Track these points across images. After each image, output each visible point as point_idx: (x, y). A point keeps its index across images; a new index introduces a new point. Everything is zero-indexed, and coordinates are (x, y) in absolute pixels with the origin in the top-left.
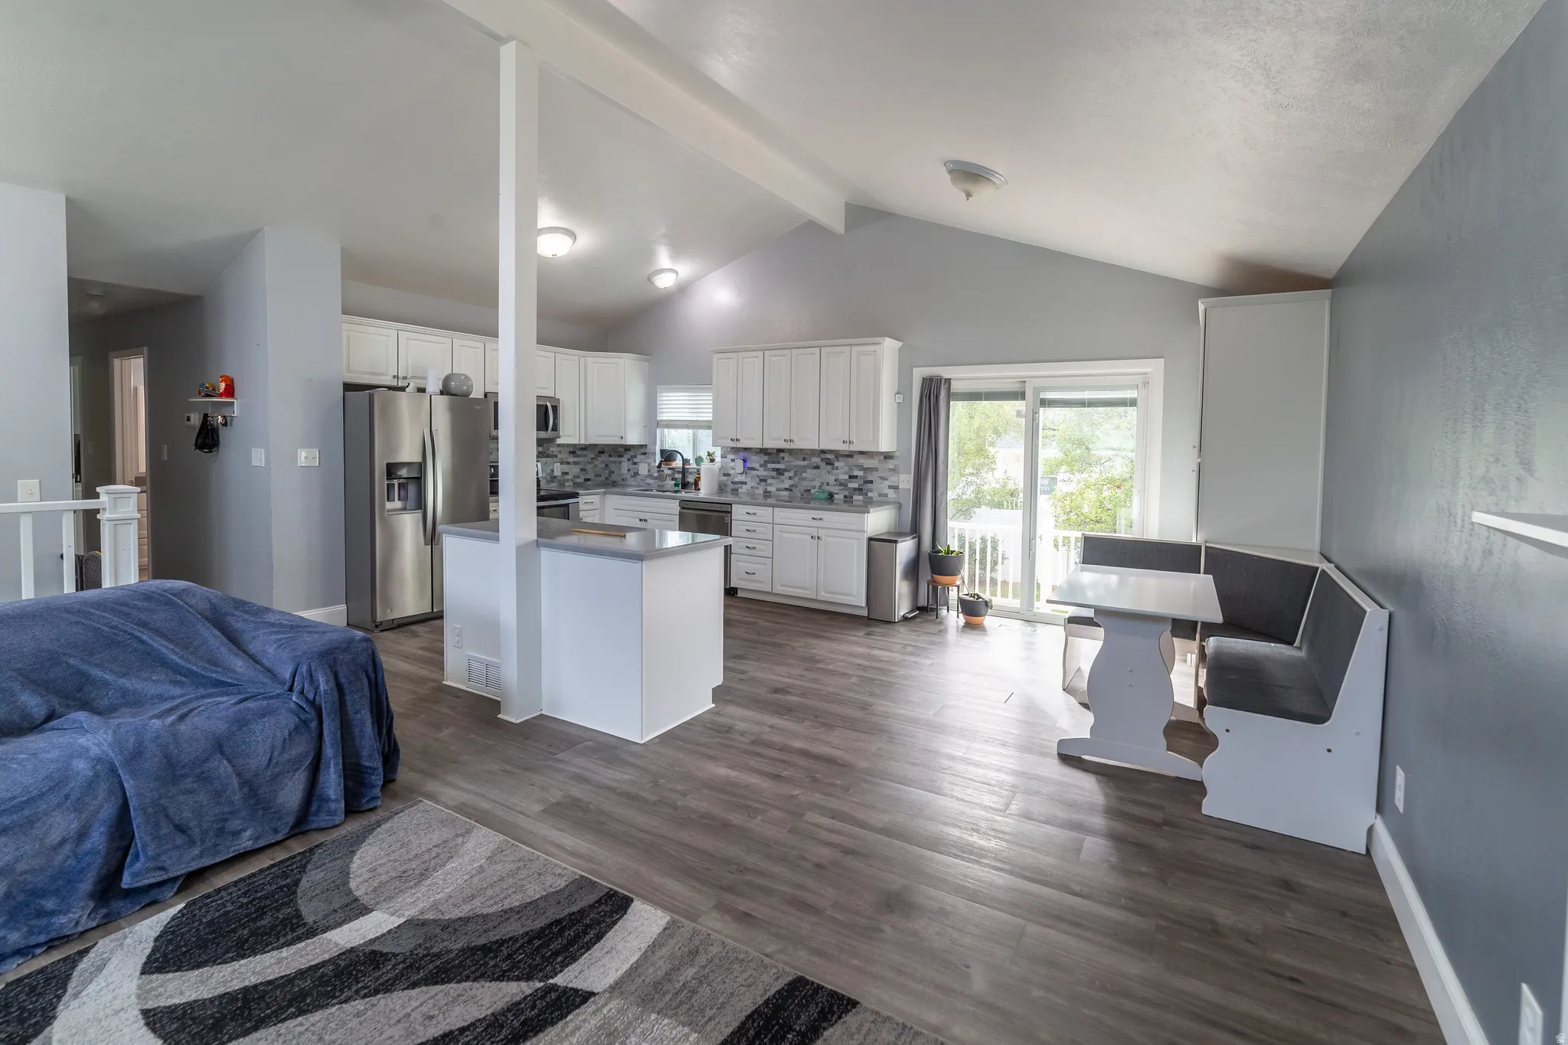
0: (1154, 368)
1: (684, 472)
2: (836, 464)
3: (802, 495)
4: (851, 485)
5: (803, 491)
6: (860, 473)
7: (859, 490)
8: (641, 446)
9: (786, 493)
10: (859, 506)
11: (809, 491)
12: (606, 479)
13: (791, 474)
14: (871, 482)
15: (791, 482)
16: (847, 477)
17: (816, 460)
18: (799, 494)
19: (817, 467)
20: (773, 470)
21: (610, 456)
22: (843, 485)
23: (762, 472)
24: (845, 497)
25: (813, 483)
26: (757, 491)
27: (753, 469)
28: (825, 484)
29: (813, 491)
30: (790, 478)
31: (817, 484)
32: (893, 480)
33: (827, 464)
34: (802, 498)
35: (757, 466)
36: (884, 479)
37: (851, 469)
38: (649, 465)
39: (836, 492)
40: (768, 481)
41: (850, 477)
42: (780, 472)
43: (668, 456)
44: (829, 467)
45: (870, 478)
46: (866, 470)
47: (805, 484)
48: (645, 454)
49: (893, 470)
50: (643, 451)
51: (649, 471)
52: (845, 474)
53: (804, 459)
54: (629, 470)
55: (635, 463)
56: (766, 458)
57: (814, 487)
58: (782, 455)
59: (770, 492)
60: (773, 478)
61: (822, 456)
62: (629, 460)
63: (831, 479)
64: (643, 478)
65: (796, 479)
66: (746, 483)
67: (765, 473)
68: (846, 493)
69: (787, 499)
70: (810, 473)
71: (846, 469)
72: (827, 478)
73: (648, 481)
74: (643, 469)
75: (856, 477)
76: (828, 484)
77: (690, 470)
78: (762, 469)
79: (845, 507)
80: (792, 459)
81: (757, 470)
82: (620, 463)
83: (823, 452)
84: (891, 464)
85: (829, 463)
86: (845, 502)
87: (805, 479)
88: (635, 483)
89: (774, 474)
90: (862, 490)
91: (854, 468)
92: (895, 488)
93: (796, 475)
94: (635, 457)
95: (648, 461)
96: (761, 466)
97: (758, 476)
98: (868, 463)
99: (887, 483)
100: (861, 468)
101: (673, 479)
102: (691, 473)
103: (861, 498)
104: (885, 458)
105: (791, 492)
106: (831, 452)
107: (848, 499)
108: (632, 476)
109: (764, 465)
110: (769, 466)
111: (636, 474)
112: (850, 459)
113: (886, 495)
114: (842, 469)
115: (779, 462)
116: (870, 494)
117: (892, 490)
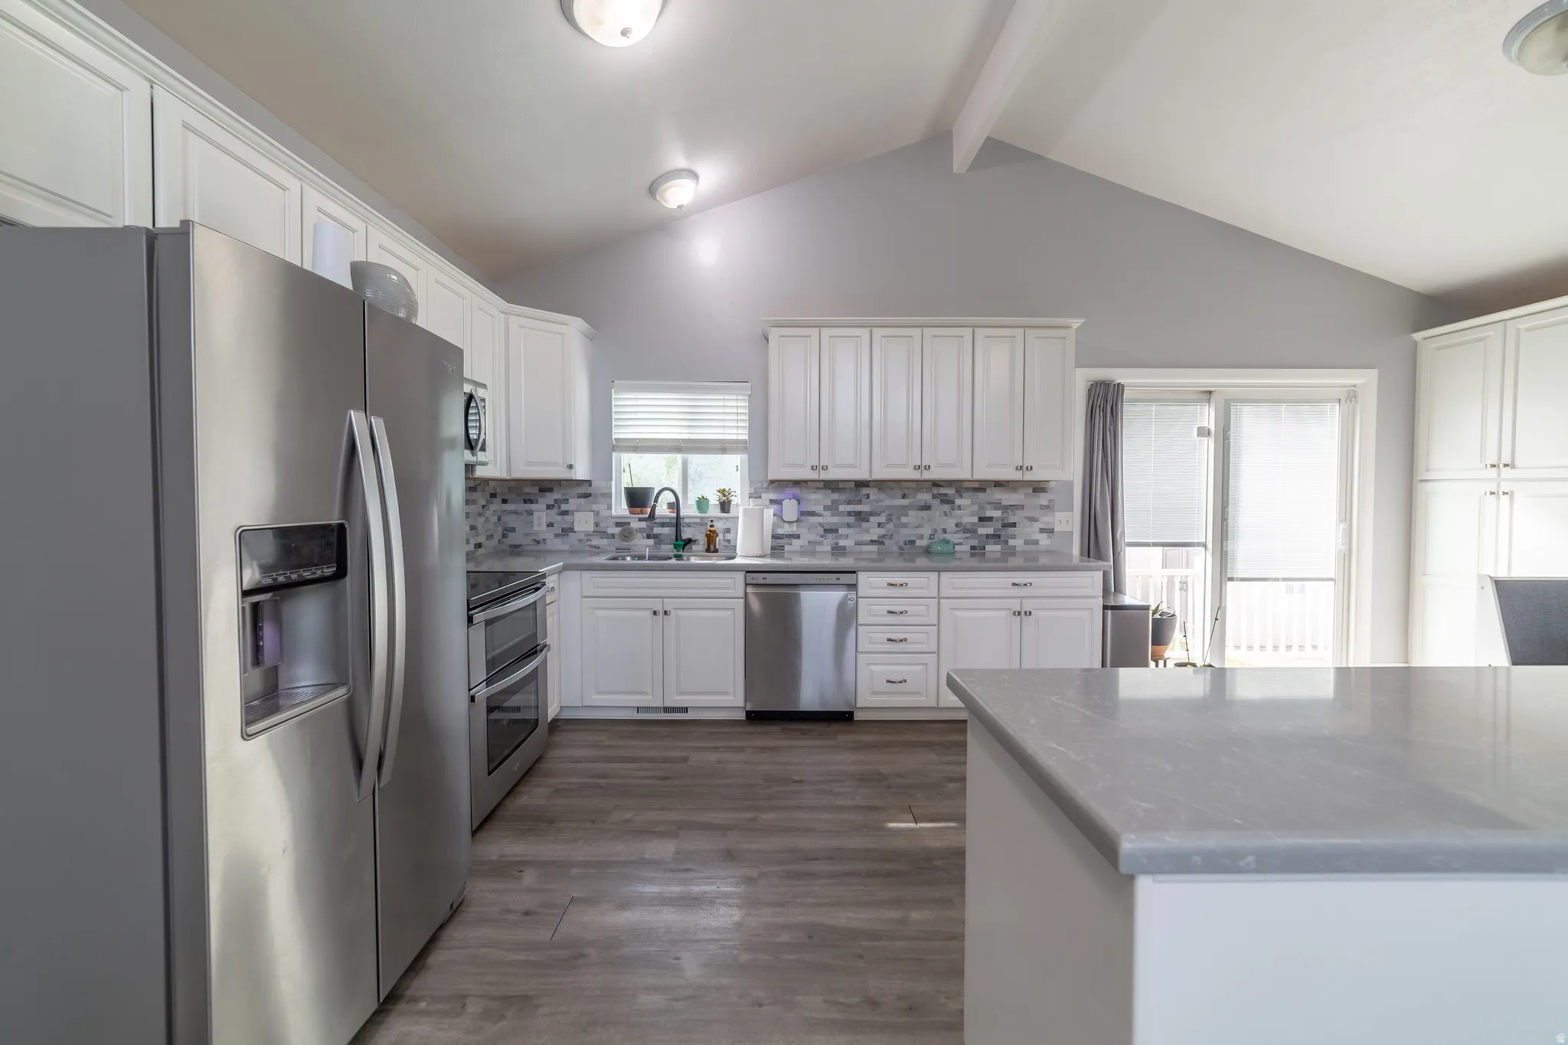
0: (1365, 380)
1: (678, 523)
2: (958, 502)
3: (901, 548)
4: (982, 531)
5: (902, 544)
6: (997, 514)
7: (996, 537)
8: (580, 483)
9: (874, 548)
10: (996, 560)
11: (912, 542)
12: (500, 542)
13: (882, 519)
14: (1014, 525)
15: (882, 531)
16: (975, 519)
17: (924, 497)
18: (895, 549)
19: (927, 507)
20: (849, 514)
21: (504, 501)
22: (970, 531)
23: (829, 519)
24: (973, 548)
25: (920, 531)
26: (818, 548)
27: (812, 514)
28: (940, 531)
29: (919, 543)
30: (879, 525)
31: (926, 531)
32: (1045, 520)
33: (943, 502)
34: (901, 554)
35: (819, 509)
36: (1033, 519)
37: (982, 508)
38: (597, 513)
39: (957, 541)
40: (841, 531)
41: (981, 519)
42: (861, 517)
43: (637, 498)
44: (946, 507)
45: (1011, 520)
46: (1006, 508)
47: (906, 533)
48: (587, 496)
49: (1047, 507)
50: (582, 490)
51: (597, 525)
52: (972, 515)
53: (904, 497)
54: (550, 525)
55: (566, 513)
56: (836, 496)
57: (921, 537)
58: (865, 491)
59: (844, 548)
60: (849, 526)
61: (935, 491)
62: (549, 507)
63: (950, 524)
64: (582, 536)
65: (890, 526)
66: (798, 537)
67: (835, 520)
68: (975, 542)
69: (875, 556)
70: (913, 516)
71: (975, 508)
72: (942, 520)
73: (596, 541)
74: (583, 522)
75: (990, 519)
76: (945, 531)
77: (686, 520)
78: (828, 513)
79: (973, 562)
80: (882, 496)
81: (820, 515)
82: (530, 513)
83: (936, 484)
84: (1043, 499)
85: (946, 500)
86: (972, 555)
87: (905, 525)
88: (566, 547)
89: (851, 520)
90: (999, 536)
91: (988, 507)
92: (1049, 531)
93: (889, 520)
94: (566, 501)
95: (595, 507)
96: (826, 508)
97: (820, 524)
98: (1008, 498)
99: (1037, 526)
100: (998, 506)
101: (649, 537)
102: (689, 525)
103: (998, 548)
104: (1035, 491)
105: (881, 547)
106: (950, 483)
107: (977, 551)
108: (557, 536)
109: (832, 508)
110: (842, 508)
111: (568, 531)
112: (981, 495)
113: (1036, 542)
114: (967, 509)
115: (860, 502)
116: (1011, 542)
117: (1045, 535)
